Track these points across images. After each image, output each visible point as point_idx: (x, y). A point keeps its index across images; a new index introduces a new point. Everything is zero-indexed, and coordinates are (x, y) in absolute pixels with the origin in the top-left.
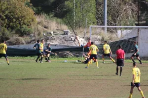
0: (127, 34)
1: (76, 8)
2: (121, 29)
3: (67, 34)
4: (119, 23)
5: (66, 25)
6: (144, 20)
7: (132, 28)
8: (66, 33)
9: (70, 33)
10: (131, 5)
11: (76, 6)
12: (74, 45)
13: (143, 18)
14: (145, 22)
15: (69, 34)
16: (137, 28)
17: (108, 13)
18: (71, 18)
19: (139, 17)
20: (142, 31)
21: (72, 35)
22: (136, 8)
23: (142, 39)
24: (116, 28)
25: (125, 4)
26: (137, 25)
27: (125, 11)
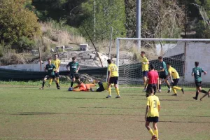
0: (170, 50)
1: (98, 12)
2: (160, 42)
3: (84, 50)
4: (158, 34)
5: (83, 36)
6: (193, 30)
7: (177, 41)
8: (82, 48)
9: (89, 48)
10: (175, 9)
11: (97, 9)
12: (94, 65)
13: (192, 27)
14: (195, 33)
15: (87, 50)
16: (183, 41)
17: (142, 19)
18: (91, 26)
19: (186, 26)
20: (191, 45)
21: (91, 50)
22: (182, 14)
23: (190, 57)
24: (153, 42)
25: (167, 7)
26: (184, 37)
27: (166, 16)
